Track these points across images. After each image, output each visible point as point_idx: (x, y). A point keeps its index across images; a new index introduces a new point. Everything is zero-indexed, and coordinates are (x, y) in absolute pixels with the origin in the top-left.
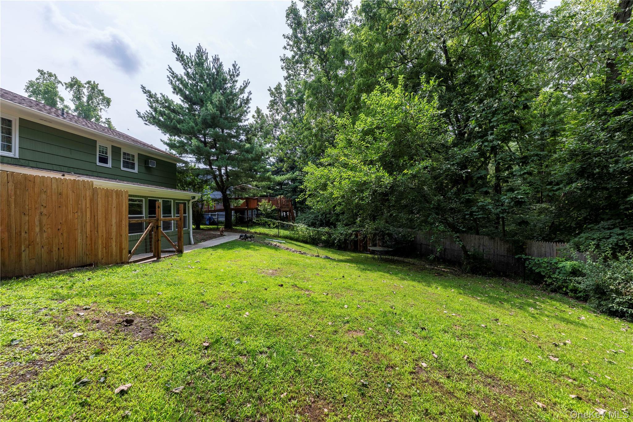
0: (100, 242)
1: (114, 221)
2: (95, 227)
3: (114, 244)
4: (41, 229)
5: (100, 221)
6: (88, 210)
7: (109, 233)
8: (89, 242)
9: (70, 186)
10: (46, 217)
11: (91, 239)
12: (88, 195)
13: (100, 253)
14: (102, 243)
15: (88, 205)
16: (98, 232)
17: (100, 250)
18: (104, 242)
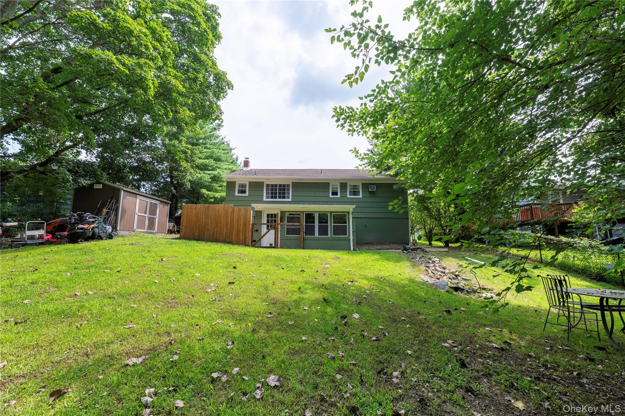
0: (234, 233)
4: (211, 225)
5: (235, 222)
6: (229, 217)
7: (238, 228)
8: (229, 232)
9: (223, 208)
13: (234, 239)
16: (233, 227)
17: (234, 236)
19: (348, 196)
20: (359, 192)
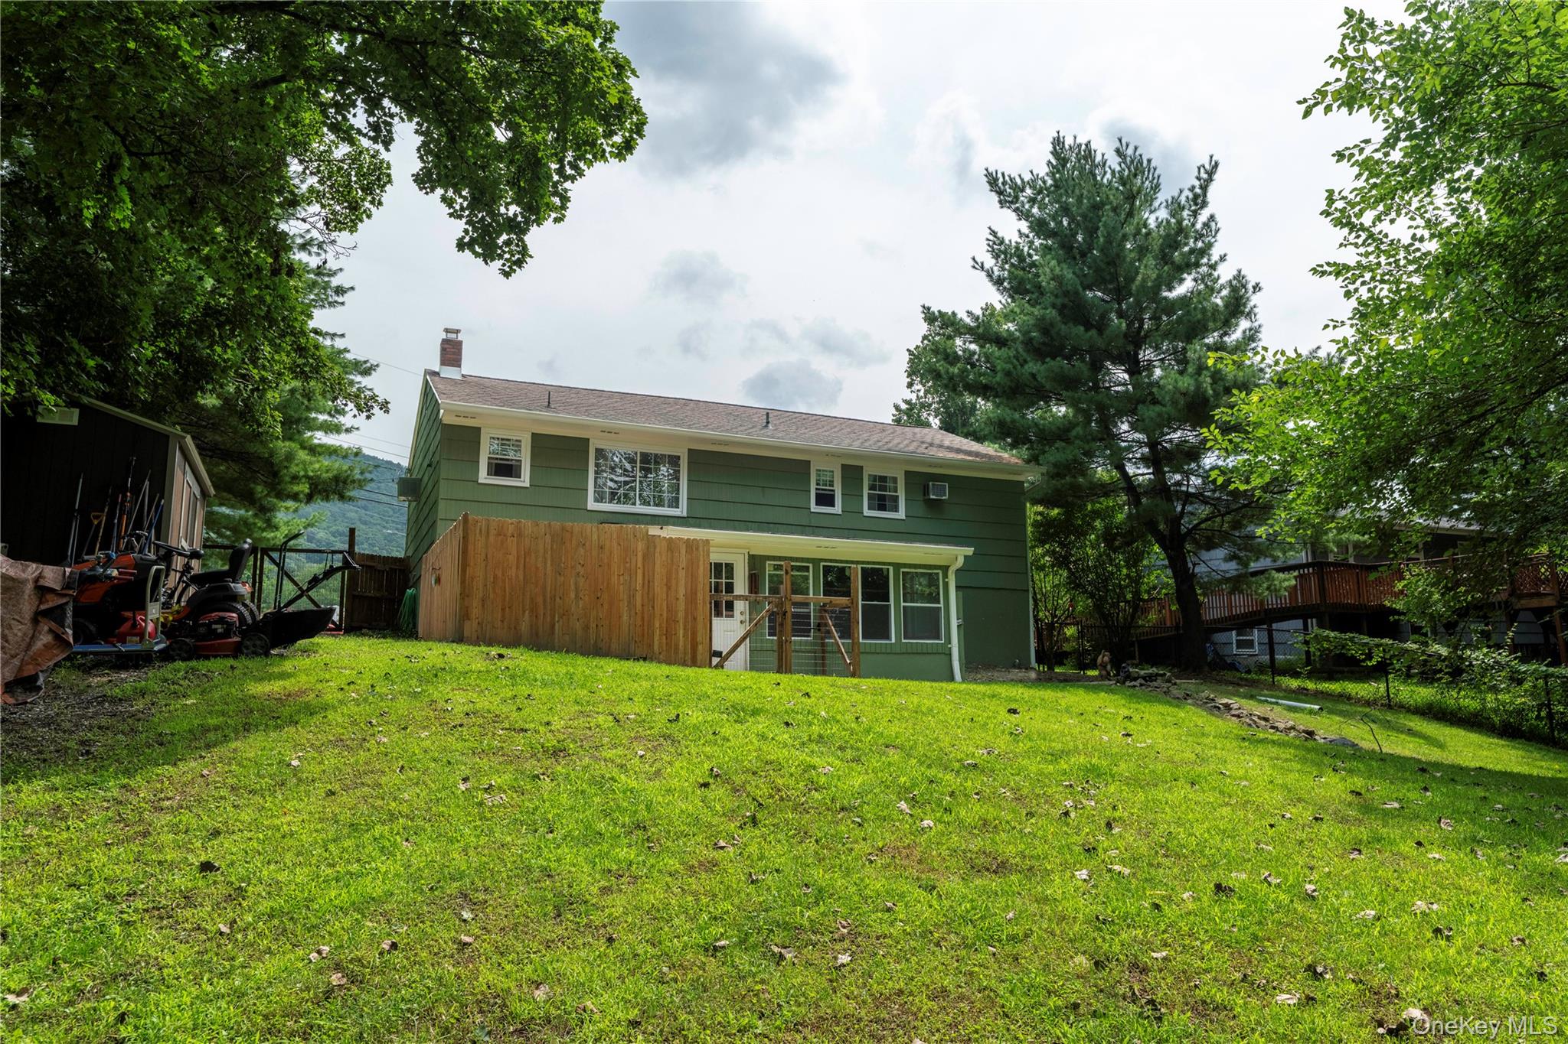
0: (657, 625)
1: (682, 591)
2: (650, 599)
3: (681, 632)
4: (577, 596)
5: (657, 589)
6: (640, 572)
7: (671, 610)
8: (639, 623)
9: (615, 536)
10: (583, 580)
11: (643, 618)
12: (639, 548)
13: (656, 643)
14: (661, 627)
15: (640, 565)
16: (653, 607)
17: (656, 638)
18: (664, 625)
19: (866, 512)
20: (896, 499)
